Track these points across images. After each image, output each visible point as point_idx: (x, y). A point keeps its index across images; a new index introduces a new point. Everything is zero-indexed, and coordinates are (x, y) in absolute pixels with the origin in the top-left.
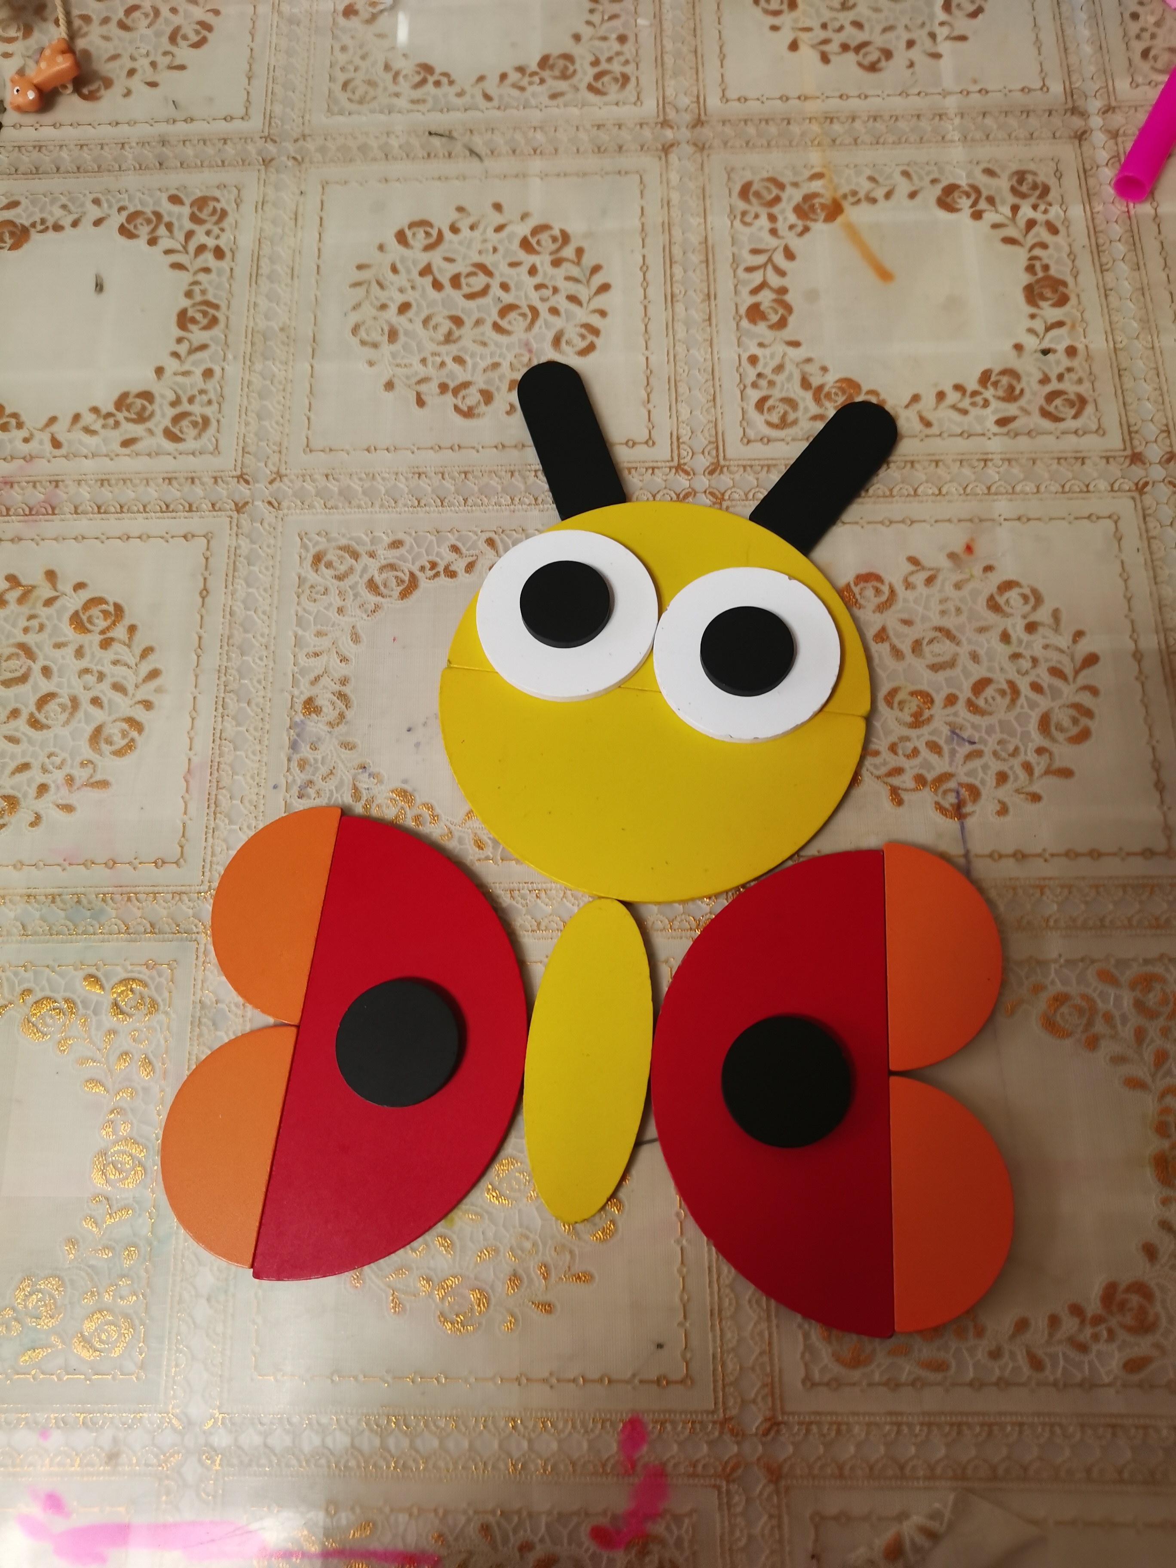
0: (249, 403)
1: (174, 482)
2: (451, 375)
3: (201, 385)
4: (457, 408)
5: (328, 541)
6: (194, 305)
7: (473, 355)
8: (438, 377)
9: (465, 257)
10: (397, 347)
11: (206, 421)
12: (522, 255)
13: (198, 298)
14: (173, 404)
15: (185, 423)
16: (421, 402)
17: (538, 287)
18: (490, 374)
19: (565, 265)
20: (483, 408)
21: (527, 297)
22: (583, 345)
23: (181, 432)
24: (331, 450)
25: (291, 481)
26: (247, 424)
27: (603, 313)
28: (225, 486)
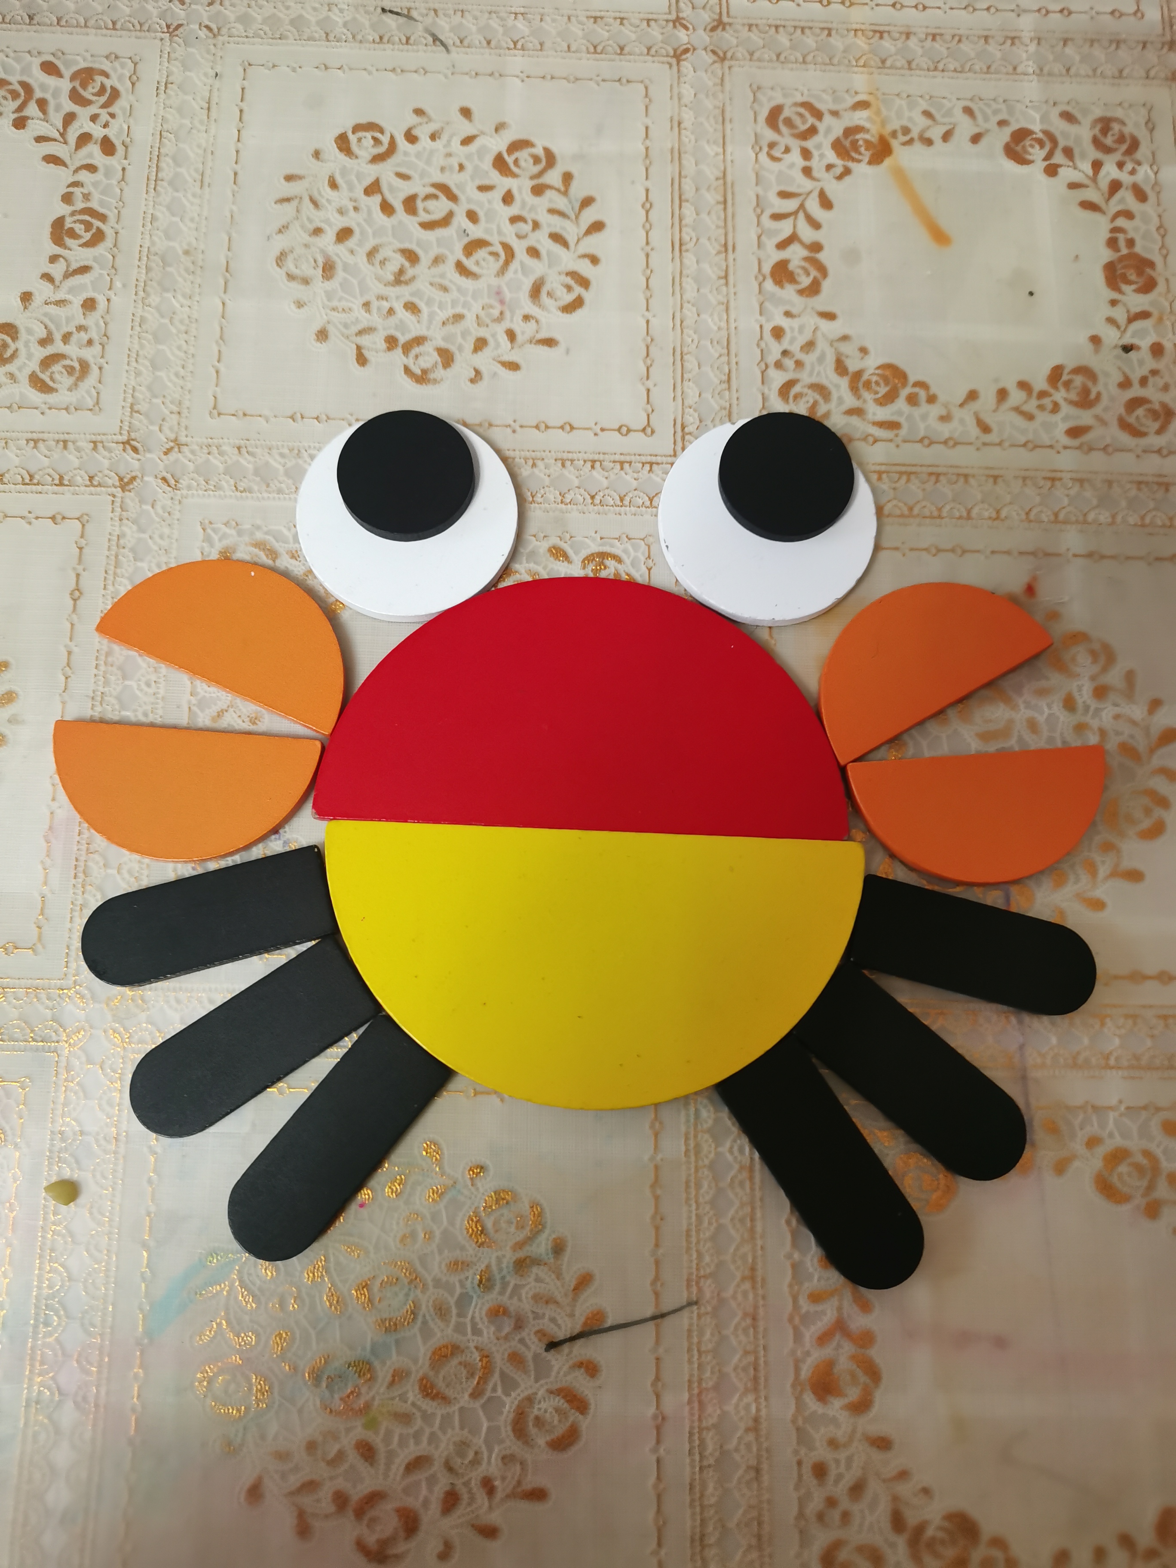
0: (142, 346)
1: (41, 445)
2: (401, 326)
3: (80, 320)
4: (407, 370)
5: (240, 533)
6: (73, 214)
7: (429, 302)
8: (385, 327)
9: (423, 175)
10: (333, 285)
11: (85, 367)
12: (495, 177)
13: (80, 205)
14: (44, 342)
15: (57, 368)
16: (362, 359)
17: (514, 220)
18: (450, 328)
19: (549, 194)
20: (440, 373)
21: (500, 232)
22: (569, 298)
23: (52, 379)
24: (245, 415)
25: (193, 452)
26: (138, 374)
27: (594, 260)
28: (106, 453)
